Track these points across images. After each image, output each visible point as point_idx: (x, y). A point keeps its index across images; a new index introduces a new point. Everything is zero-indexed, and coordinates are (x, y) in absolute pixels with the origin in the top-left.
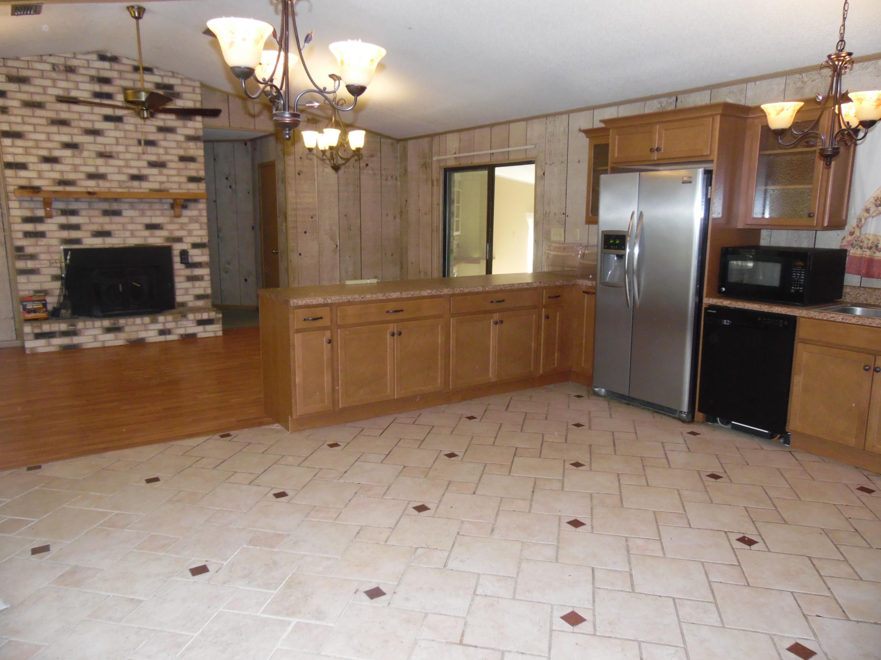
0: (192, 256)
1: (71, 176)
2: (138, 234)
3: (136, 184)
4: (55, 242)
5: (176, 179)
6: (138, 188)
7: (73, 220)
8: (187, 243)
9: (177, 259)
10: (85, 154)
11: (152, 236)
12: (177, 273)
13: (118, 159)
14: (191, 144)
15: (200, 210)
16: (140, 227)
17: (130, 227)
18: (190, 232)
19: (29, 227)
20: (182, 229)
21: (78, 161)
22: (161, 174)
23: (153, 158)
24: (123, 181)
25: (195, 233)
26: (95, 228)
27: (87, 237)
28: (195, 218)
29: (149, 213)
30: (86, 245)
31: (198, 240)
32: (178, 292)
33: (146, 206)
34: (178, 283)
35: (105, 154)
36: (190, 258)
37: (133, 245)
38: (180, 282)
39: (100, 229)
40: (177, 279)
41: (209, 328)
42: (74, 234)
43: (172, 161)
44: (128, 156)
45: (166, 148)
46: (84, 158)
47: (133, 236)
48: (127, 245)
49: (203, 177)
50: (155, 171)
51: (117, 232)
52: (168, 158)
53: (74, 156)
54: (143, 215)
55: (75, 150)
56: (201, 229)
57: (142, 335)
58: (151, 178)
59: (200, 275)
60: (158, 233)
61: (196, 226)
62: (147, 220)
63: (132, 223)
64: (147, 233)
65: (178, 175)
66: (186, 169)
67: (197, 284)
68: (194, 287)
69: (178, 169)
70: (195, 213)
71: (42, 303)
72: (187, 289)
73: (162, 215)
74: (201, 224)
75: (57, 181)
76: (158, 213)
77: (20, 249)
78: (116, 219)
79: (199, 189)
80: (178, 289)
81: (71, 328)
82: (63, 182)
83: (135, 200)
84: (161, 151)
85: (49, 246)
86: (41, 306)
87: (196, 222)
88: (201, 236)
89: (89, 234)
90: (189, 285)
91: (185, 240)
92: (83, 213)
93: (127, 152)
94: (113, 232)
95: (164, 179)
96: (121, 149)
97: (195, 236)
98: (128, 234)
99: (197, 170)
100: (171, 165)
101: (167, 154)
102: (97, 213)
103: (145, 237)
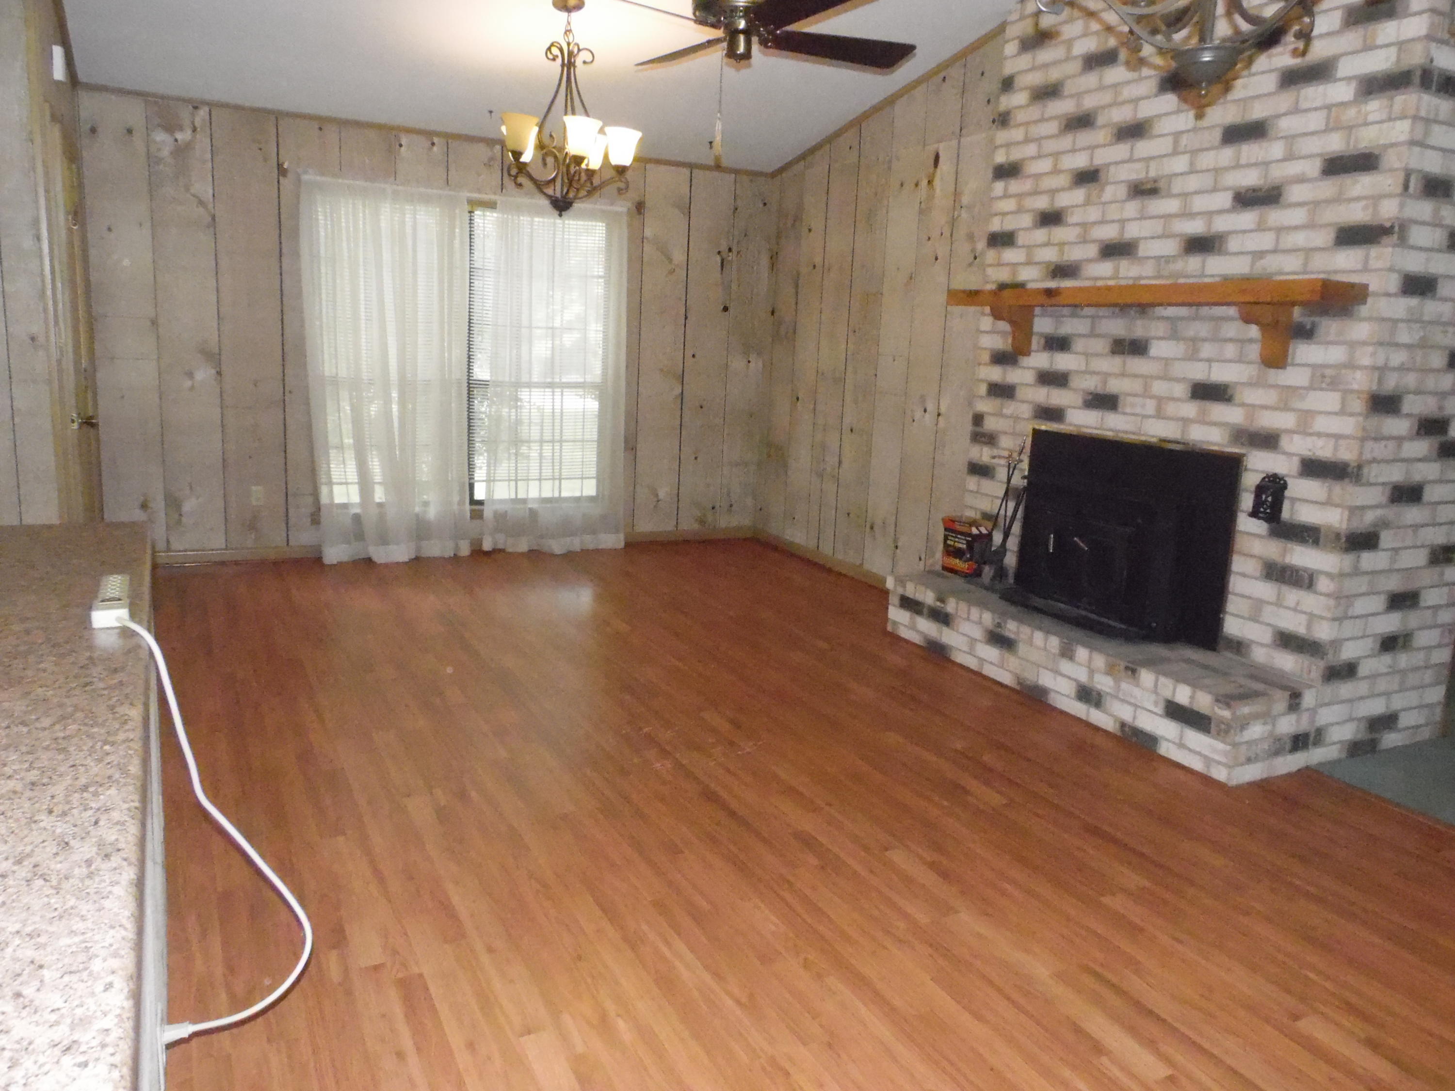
0: (1294, 500)
1: (1075, 254)
2: (1171, 409)
3: (1194, 263)
4: (1026, 411)
5: (1300, 239)
6: (1195, 276)
7: (1063, 362)
8: (1289, 455)
9: (1247, 501)
10: (1108, 193)
11: (1203, 421)
12: (1241, 543)
13: (1170, 195)
14: (1375, 107)
15: (1352, 345)
16: (1181, 390)
17: (1159, 388)
18: (1307, 416)
19: (995, 374)
20: (1283, 406)
21: (1093, 214)
22: (1261, 227)
23: (1250, 179)
24: (1168, 259)
25: (1321, 424)
26: (1091, 384)
27: (1074, 408)
28: (1328, 372)
29: (1207, 350)
30: (1070, 425)
31: (1323, 450)
32: (1234, 605)
33: (1201, 329)
34: (1238, 577)
35: (1144, 187)
36: (1286, 506)
37: (1154, 440)
38: (1244, 575)
39: (1100, 390)
40: (1238, 564)
41: (1194, 738)
42: (1056, 397)
43: (1301, 179)
44: (1193, 183)
45: (1291, 139)
46: (1105, 203)
47: (1159, 415)
48: (1143, 438)
49: (1388, 224)
50: (1247, 218)
51: (1130, 399)
52: (1294, 168)
53: (1088, 202)
54: (1192, 356)
55: (1091, 185)
56: (1343, 412)
57: (1046, 680)
58: (1233, 244)
59: (1305, 570)
60: (1219, 411)
61: (1329, 400)
62: (1198, 372)
63: (1165, 377)
64: (1190, 409)
65: (1310, 225)
66: (1338, 200)
67: (1292, 595)
68: (1279, 603)
69: (1315, 205)
70: (1335, 354)
71: (967, 541)
72: (1259, 604)
73: (1240, 359)
74: (1346, 392)
75: (1052, 267)
76: (1230, 350)
77: (978, 419)
78: (1136, 364)
79: (1366, 269)
80: (1236, 594)
81: (938, 604)
82: (1062, 271)
83: (1183, 311)
84: (1275, 149)
85: (1016, 419)
86: (965, 546)
87: (1333, 384)
88: (1337, 437)
89: (1079, 400)
90: (1265, 590)
91: (1285, 443)
92: (1079, 345)
93: (1192, 171)
94: (1121, 398)
95: (1266, 241)
96: (1180, 164)
97: (1319, 435)
98: (1150, 407)
99: (1376, 199)
100: (1296, 193)
101: (1289, 157)
102: (1101, 345)
103: (1186, 422)
